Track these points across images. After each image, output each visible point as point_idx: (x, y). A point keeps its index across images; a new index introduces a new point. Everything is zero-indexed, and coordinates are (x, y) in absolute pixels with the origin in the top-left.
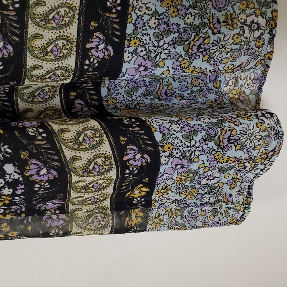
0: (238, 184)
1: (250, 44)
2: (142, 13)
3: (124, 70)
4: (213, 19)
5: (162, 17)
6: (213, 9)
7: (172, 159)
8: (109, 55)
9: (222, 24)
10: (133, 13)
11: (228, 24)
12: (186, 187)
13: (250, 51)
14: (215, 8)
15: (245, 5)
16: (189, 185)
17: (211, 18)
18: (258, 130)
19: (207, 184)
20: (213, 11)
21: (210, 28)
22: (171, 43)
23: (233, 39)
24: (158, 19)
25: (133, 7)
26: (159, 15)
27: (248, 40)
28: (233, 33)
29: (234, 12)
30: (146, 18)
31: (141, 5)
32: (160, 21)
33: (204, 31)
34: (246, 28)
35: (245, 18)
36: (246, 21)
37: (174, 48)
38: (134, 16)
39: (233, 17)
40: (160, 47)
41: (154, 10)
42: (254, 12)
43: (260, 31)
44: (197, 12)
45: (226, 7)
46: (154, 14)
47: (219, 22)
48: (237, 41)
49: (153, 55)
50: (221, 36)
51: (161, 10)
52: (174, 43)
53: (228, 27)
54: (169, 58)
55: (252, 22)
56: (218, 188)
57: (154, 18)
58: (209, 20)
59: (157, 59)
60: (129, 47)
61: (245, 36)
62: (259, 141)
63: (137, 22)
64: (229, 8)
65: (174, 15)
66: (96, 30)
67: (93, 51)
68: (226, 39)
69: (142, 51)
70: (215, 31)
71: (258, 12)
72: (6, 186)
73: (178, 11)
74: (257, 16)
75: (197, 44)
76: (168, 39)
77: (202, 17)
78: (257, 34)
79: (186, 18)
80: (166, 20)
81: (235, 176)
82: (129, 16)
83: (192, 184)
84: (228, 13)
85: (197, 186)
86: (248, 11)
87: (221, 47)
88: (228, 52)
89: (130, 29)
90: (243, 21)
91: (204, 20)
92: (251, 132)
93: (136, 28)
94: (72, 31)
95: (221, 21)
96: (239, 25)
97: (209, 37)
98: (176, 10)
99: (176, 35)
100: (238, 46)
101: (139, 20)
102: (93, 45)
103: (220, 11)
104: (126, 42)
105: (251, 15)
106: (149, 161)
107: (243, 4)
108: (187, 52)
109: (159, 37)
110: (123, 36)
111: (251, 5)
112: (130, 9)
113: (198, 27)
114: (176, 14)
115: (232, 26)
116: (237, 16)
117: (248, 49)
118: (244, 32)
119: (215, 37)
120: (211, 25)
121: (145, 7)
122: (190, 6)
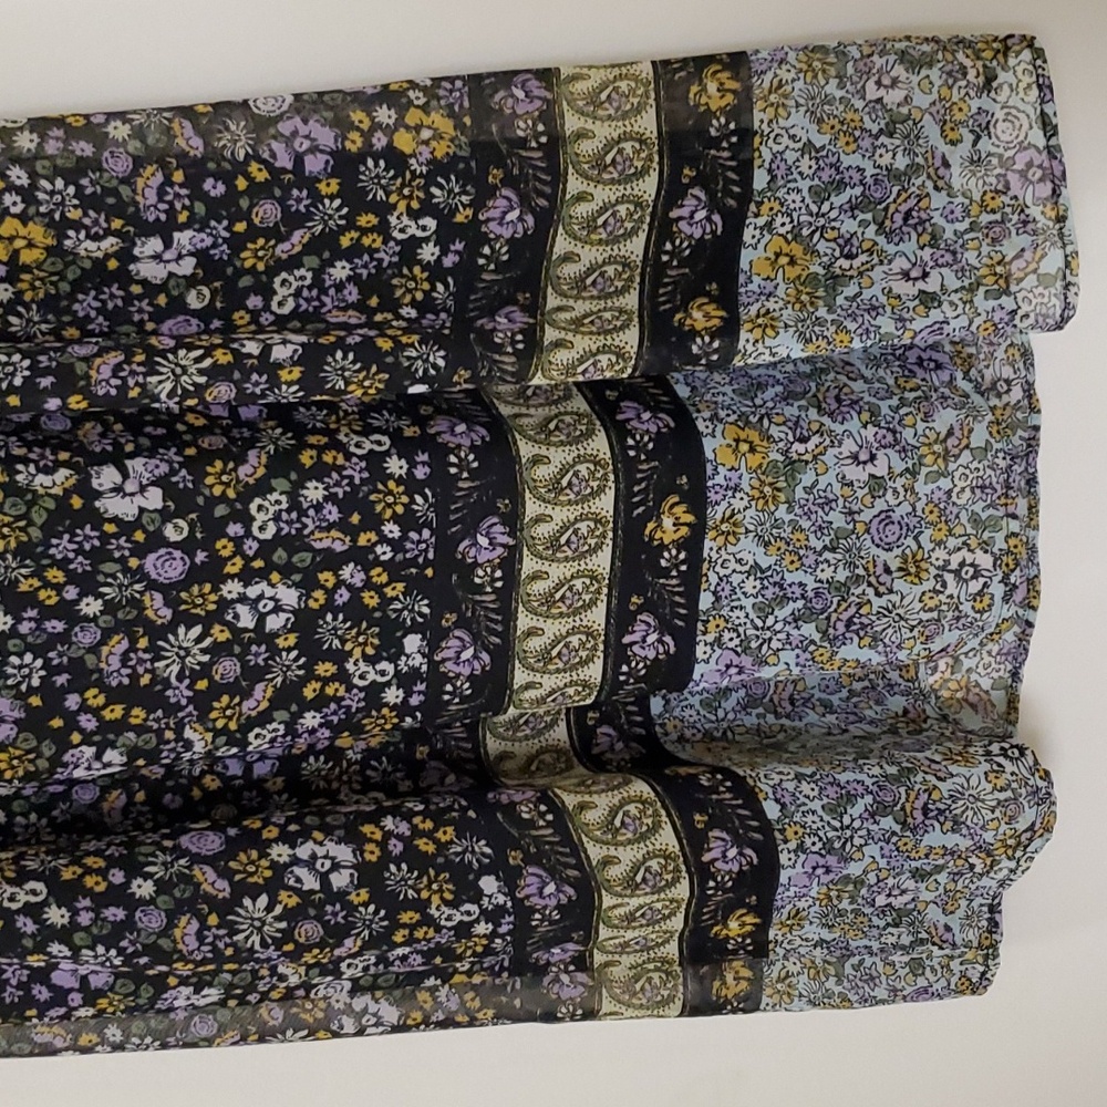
0: (963, 903)
1: (961, 608)
2: (728, 572)
3: (696, 676)
4: (875, 566)
5: (769, 573)
6: (874, 547)
7: (803, 857)
8: (667, 652)
9: (895, 575)
10: (710, 574)
11: (909, 574)
12: (841, 913)
13: (963, 621)
14: (878, 546)
15: (944, 532)
16: (849, 908)
17: (871, 566)
18: (989, 787)
19: (889, 905)
20: (875, 551)
21: (870, 584)
22: (789, 619)
23: (921, 601)
24: (761, 579)
25: (710, 562)
26: (763, 572)
27: (956, 600)
28: (918, 590)
29: (920, 547)
30: (736, 579)
31: (725, 556)
32: (765, 582)
33: (859, 591)
34: (949, 578)
35: (947, 557)
36: (947, 562)
37: (798, 628)
38: (713, 579)
39: (919, 557)
40: (768, 629)
41: (751, 562)
42: (964, 543)
43: (982, 580)
44: (839, 557)
45: (902, 540)
46: (753, 571)
47: (887, 570)
48: (931, 604)
49: (754, 645)
50: (895, 598)
51: (764, 562)
52: (796, 619)
53: (909, 578)
54: (788, 647)
55: (962, 564)
56: (915, 913)
57: (752, 578)
58: (866, 569)
59: (763, 651)
60: (704, 633)
61: (948, 592)
62: (993, 812)
63: (719, 588)
64: (910, 541)
65: (791, 568)
66: (641, 609)
67: (636, 649)
68: (905, 602)
69: (731, 639)
70: (882, 589)
71: (973, 542)
72: (482, 918)
73: (800, 559)
74: (972, 551)
75: (845, 616)
76: (784, 612)
77: (851, 565)
78: (975, 586)
79: (819, 570)
80: (777, 578)
81: (951, 886)
82: (704, 579)
83: (855, 906)
84: (908, 551)
85: (868, 910)
86: (952, 543)
87: (897, 618)
88: (914, 627)
89: (706, 600)
90: (941, 563)
91: (857, 571)
92: (974, 792)
93: (718, 599)
94: (597, 617)
95: (893, 569)
96: (933, 571)
97: (869, 601)
98: (796, 558)
99: (800, 603)
100: (935, 615)
101: (723, 584)
102: (636, 637)
103: (890, 550)
104: (700, 626)
105: (959, 549)
106: (755, 861)
107: (940, 530)
108: (825, 633)
109: (764, 610)
110: (693, 615)
111: (958, 530)
112: (706, 565)
113: (844, 585)
114: (797, 565)
115: (917, 576)
116: (926, 556)
117: (958, 618)
118: (944, 585)
119: (883, 601)
120: (873, 579)
121: (733, 560)
122: (825, 547)
